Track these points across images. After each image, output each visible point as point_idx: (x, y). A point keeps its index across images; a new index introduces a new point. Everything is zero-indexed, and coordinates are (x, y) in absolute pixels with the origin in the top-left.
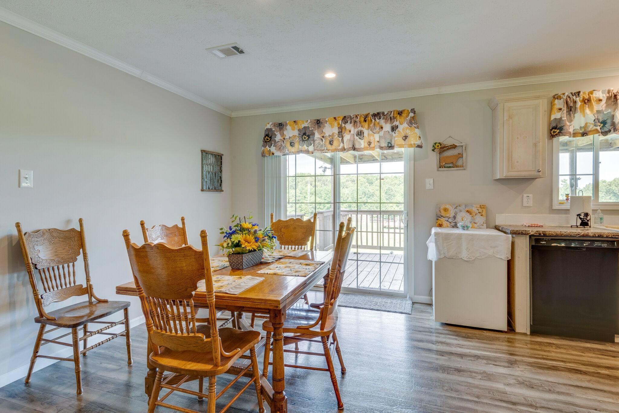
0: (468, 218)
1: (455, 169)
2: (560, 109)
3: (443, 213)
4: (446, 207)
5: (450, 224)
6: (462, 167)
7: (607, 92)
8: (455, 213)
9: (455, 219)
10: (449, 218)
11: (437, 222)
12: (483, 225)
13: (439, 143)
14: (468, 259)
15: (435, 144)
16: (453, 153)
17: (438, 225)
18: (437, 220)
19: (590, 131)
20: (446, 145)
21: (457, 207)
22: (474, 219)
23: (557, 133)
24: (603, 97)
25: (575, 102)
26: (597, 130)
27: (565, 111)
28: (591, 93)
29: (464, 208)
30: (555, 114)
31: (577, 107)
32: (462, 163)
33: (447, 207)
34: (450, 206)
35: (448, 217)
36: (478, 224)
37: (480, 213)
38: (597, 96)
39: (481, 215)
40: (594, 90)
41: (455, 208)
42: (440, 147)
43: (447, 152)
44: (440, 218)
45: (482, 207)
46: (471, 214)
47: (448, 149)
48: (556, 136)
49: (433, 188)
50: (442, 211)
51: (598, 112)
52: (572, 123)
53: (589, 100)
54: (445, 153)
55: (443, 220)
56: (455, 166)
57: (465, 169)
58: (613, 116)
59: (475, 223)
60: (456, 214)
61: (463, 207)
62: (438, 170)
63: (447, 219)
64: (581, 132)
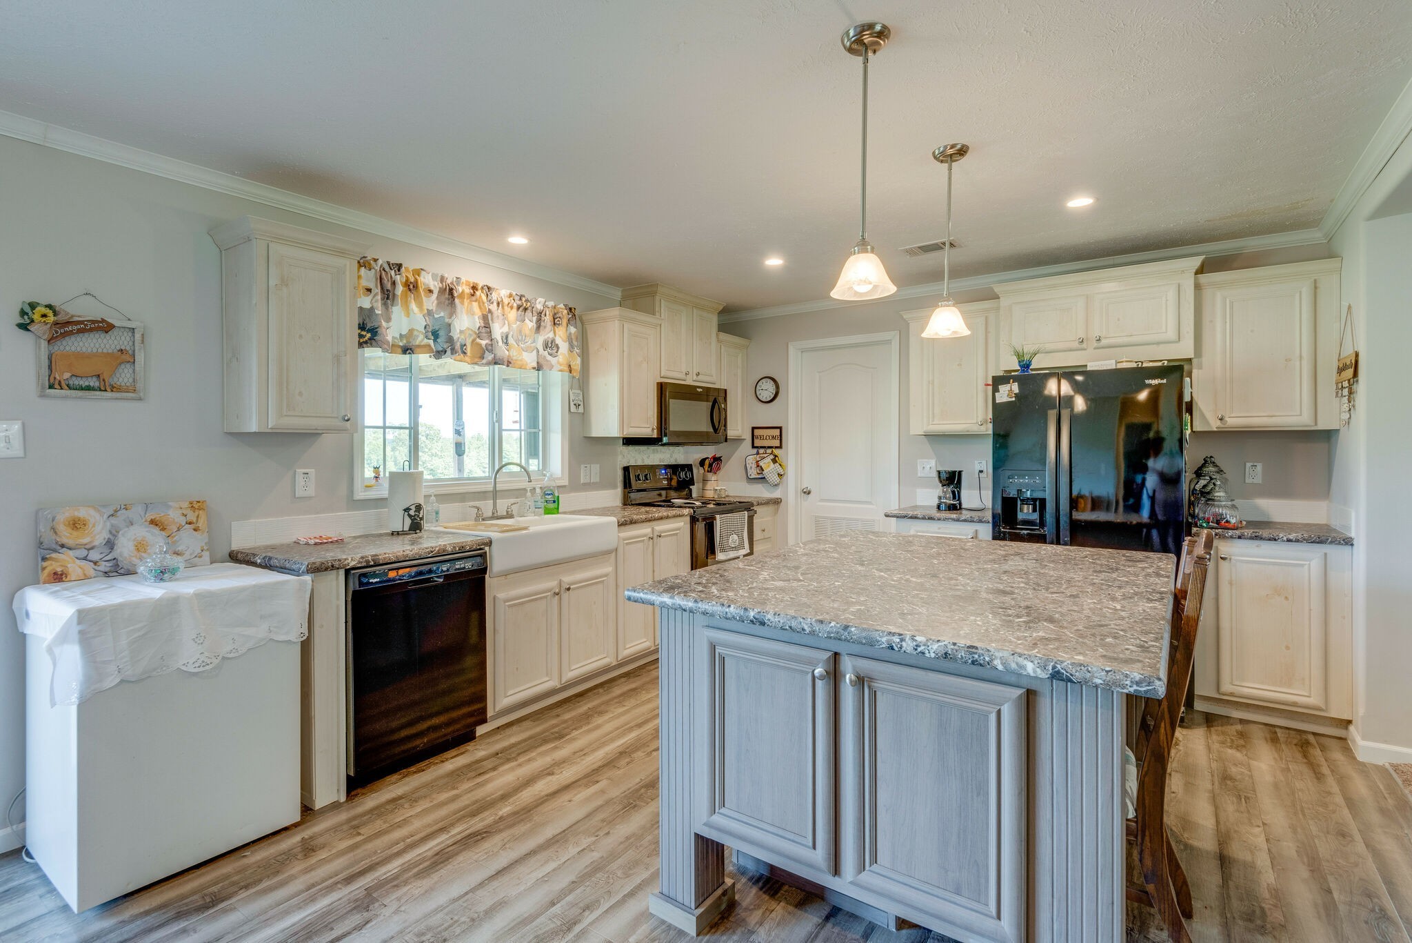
0: (157, 540)
1: (109, 394)
2: (369, 290)
3: (66, 536)
4: (76, 514)
5: (96, 567)
6: (131, 391)
7: (439, 279)
8: (110, 532)
9: (112, 549)
10: (92, 548)
11: (44, 569)
12: (201, 557)
13: (46, 306)
14: (199, 667)
15: (33, 306)
16: (102, 345)
17: (49, 575)
18: (44, 559)
19: (419, 346)
20: (72, 316)
21: (116, 511)
22: (174, 543)
23: (366, 338)
24: (435, 286)
25: (394, 283)
26: (429, 346)
27: (379, 297)
28: (418, 272)
29: (143, 514)
30: (361, 297)
31: (396, 293)
32: (131, 380)
33: (82, 513)
34: (92, 512)
35: (87, 547)
36: (187, 556)
37: (190, 523)
38: (426, 281)
39: (195, 530)
40: (422, 269)
41: (112, 515)
42: (51, 318)
43: (78, 339)
44: (55, 551)
45: (196, 506)
46: (163, 529)
47: (80, 331)
48: (364, 345)
49: (22, 455)
50: (61, 528)
51: (430, 313)
52: (391, 324)
53: (416, 286)
54: (70, 343)
55: (68, 561)
56: (104, 386)
57: (140, 399)
58: (450, 325)
59: (178, 554)
60: (114, 533)
61: (139, 509)
62: (42, 396)
63: (83, 553)
64: (401, 344)
